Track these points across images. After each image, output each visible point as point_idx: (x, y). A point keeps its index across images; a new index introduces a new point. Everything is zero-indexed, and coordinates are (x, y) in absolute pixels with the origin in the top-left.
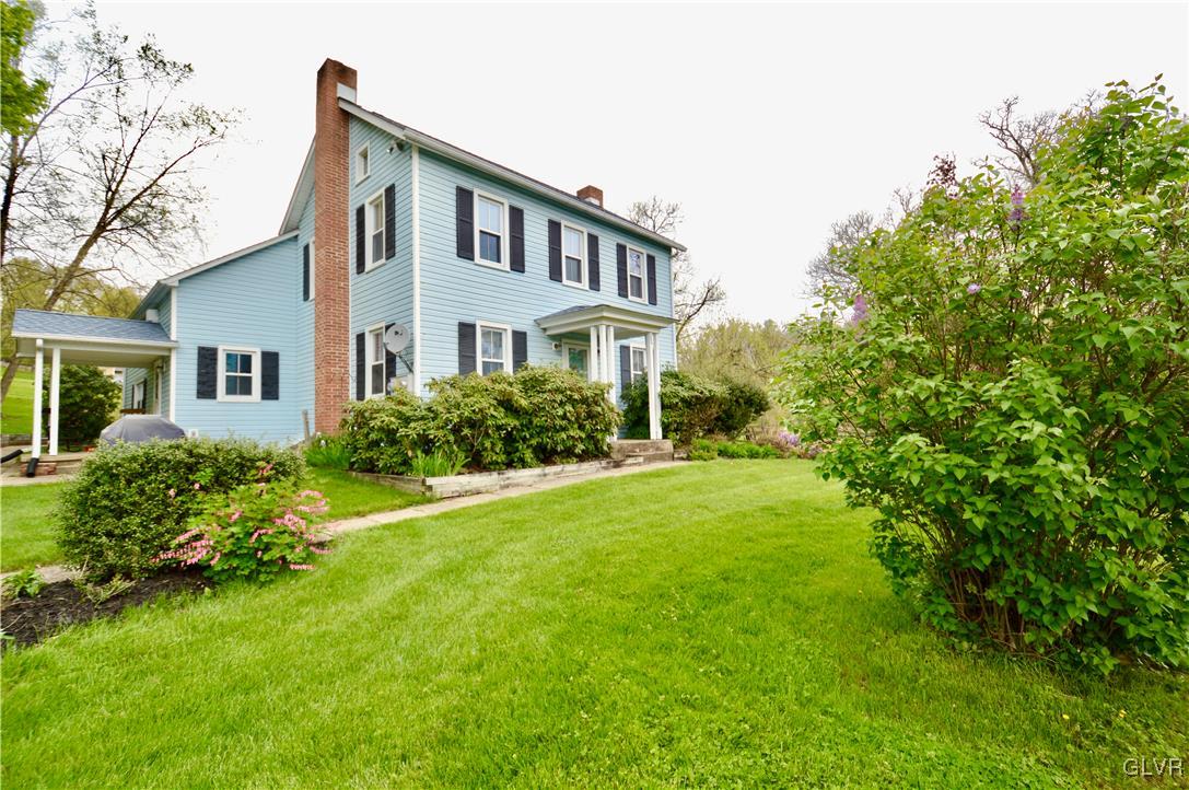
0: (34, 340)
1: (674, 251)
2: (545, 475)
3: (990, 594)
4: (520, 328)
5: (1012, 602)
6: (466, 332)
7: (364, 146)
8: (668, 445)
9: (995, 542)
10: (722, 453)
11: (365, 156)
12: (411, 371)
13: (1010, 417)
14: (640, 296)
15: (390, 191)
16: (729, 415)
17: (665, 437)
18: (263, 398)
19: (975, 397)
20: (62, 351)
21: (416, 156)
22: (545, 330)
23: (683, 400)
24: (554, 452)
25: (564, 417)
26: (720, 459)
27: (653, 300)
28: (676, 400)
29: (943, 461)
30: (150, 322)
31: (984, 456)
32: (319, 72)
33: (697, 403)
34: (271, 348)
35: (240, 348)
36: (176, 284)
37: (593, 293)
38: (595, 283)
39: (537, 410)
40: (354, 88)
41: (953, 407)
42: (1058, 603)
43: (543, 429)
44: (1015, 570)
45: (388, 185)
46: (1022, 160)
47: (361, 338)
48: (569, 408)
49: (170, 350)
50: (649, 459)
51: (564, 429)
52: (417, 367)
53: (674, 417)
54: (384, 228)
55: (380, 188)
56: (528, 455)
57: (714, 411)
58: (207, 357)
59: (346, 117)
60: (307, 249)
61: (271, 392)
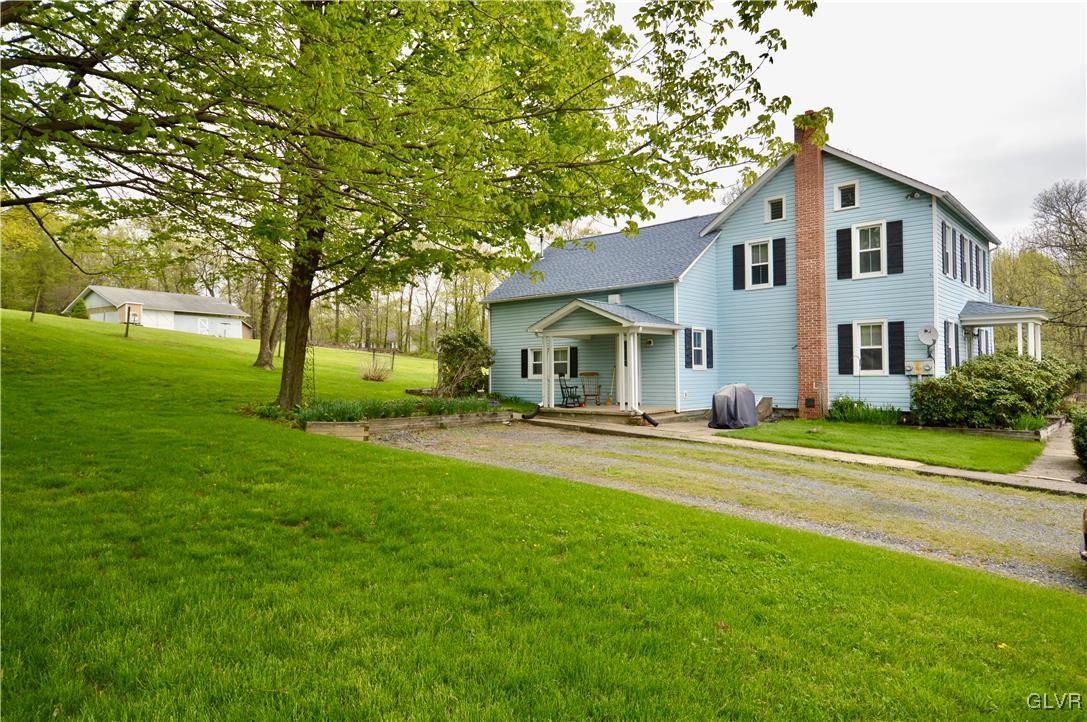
4: (956, 321)
6: (946, 326)
7: (850, 183)
12: (931, 357)
14: (981, 287)
15: (896, 225)
21: (935, 206)
34: (709, 328)
35: (698, 328)
45: (891, 219)
49: (674, 331)
54: (883, 249)
55: (882, 218)
58: (688, 332)
59: (824, 156)
60: (738, 251)
61: (710, 364)
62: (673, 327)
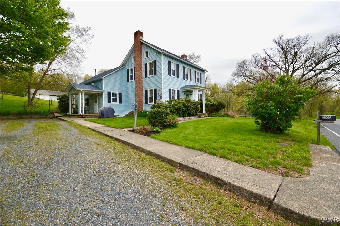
0: (80, 90)
1: (205, 72)
2: (189, 118)
3: (267, 125)
4: (178, 90)
5: (269, 126)
6: (170, 90)
7: (147, 50)
8: (207, 114)
9: (268, 119)
10: (218, 116)
11: (147, 53)
12: (161, 98)
13: (270, 107)
14: (198, 82)
15: (155, 62)
16: (217, 109)
17: (206, 112)
18: (119, 103)
19: (267, 105)
20: (84, 92)
21: (162, 55)
22: (182, 90)
23: (210, 105)
24: (191, 114)
25: (193, 108)
26: (218, 117)
27: (201, 83)
28: (209, 105)
29: (263, 111)
30: (93, 86)
31: (267, 110)
32: (135, 33)
33: (213, 106)
34: (120, 92)
35: (115, 92)
36: (104, 78)
37: (190, 82)
38: (191, 80)
39: (189, 106)
40: (143, 37)
41: (265, 106)
42: (274, 126)
43: (190, 110)
44: (270, 122)
45: (154, 60)
46: (283, 50)
47: (146, 91)
48: (194, 106)
49: (103, 92)
50: (205, 117)
51: (192, 110)
52: (163, 98)
53: (208, 108)
54: (153, 68)
55: (152, 60)
56: (187, 115)
57: (215, 108)
58: (109, 93)
59: (142, 43)
60: (128, 71)
61: (120, 102)
62: (102, 91)
